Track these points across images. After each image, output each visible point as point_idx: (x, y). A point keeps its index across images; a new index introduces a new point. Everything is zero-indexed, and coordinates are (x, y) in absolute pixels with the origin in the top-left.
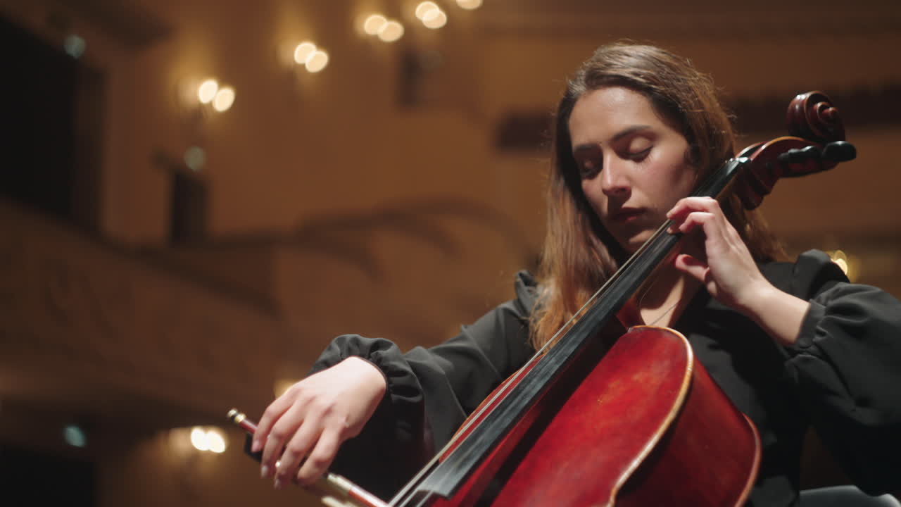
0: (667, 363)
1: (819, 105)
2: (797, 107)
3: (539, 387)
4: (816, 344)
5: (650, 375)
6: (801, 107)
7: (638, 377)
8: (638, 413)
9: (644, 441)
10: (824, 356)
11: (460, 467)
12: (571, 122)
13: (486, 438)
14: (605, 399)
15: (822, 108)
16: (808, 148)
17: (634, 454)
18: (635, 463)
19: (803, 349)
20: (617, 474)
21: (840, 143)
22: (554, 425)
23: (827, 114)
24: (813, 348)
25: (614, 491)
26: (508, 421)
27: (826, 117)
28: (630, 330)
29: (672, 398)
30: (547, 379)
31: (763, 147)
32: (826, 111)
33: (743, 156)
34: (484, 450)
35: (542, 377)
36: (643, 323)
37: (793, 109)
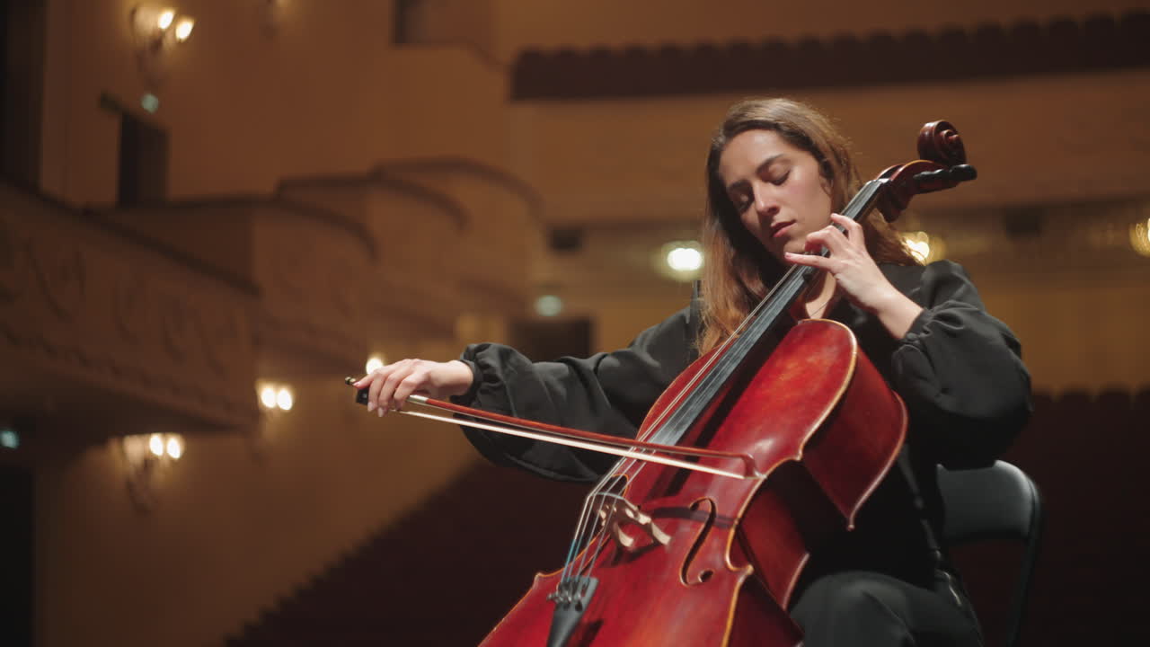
0: (835, 348)
1: (945, 132)
2: (927, 133)
3: (733, 367)
4: (920, 339)
5: (824, 357)
6: (930, 134)
7: (811, 360)
8: (815, 387)
9: (822, 408)
10: (925, 350)
11: (678, 429)
12: (721, 171)
13: (696, 408)
14: (785, 377)
15: (948, 134)
16: (938, 171)
17: (815, 417)
18: (816, 426)
19: (910, 341)
20: (802, 434)
21: (963, 166)
22: (744, 398)
23: (952, 140)
24: (917, 342)
25: (802, 446)
26: (711, 395)
27: (951, 142)
28: (799, 322)
29: (842, 375)
30: (739, 361)
31: (901, 170)
32: (950, 137)
33: (883, 177)
34: (694, 416)
35: (734, 360)
36: (808, 317)
37: (924, 135)
